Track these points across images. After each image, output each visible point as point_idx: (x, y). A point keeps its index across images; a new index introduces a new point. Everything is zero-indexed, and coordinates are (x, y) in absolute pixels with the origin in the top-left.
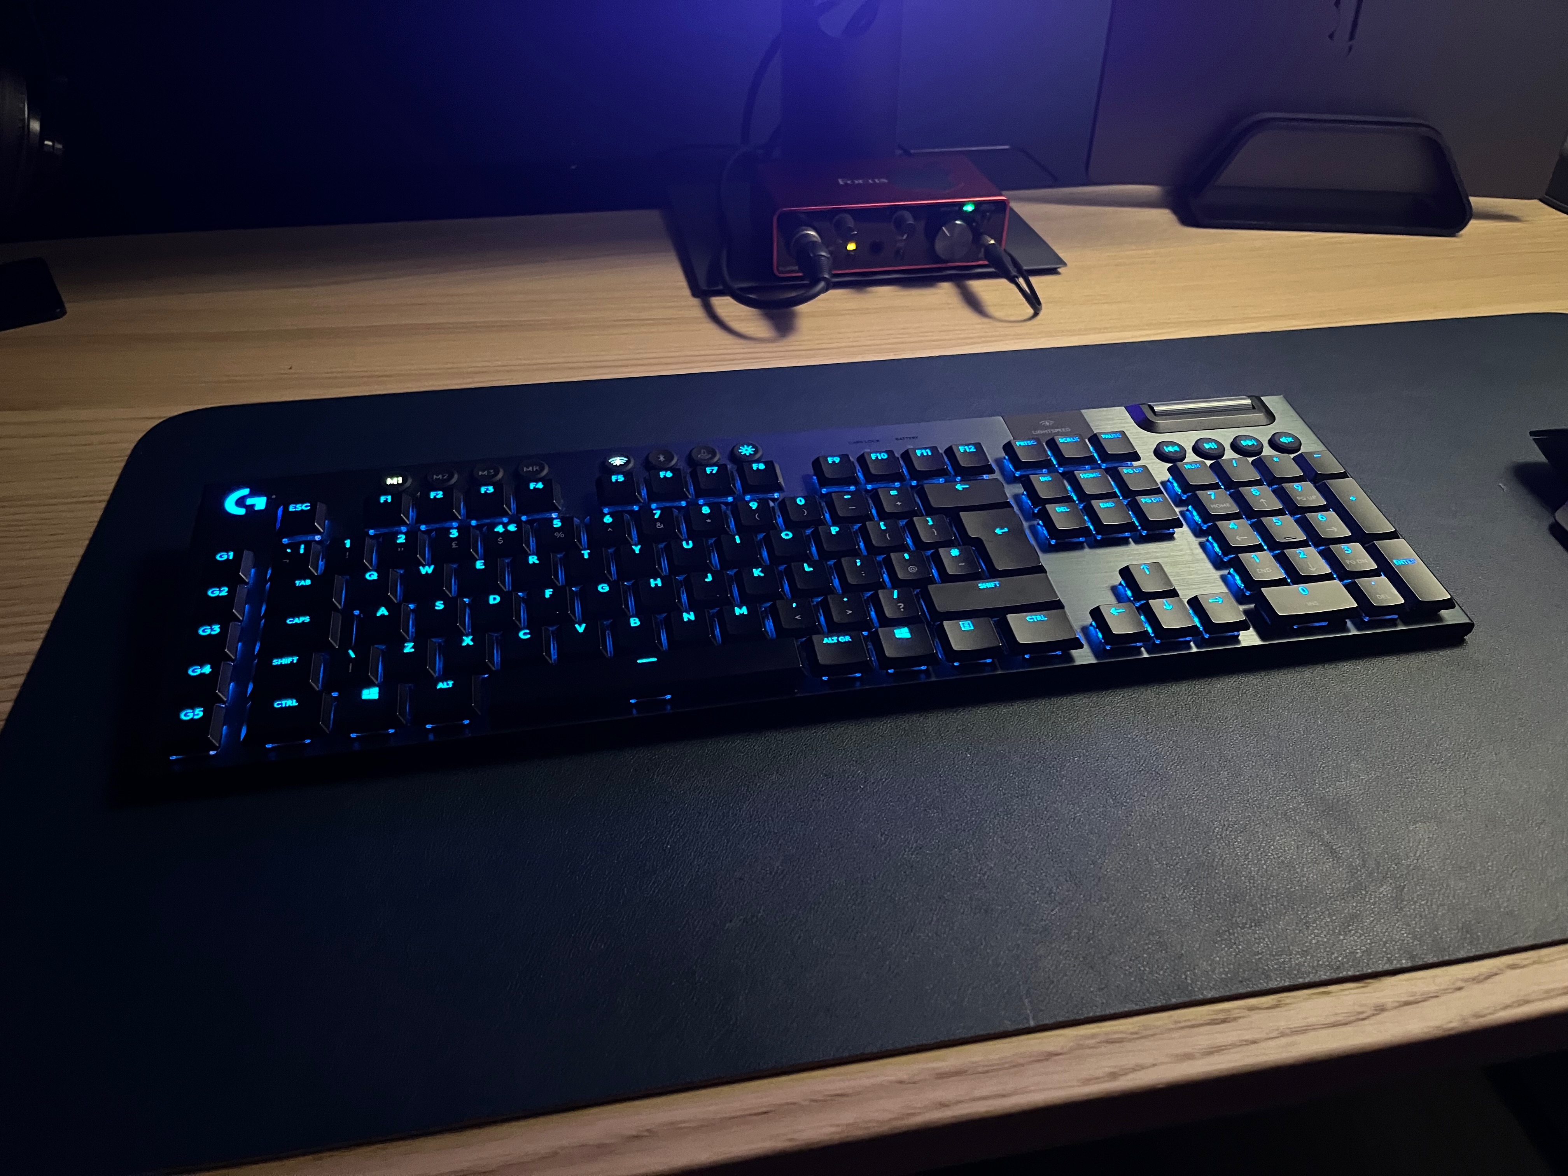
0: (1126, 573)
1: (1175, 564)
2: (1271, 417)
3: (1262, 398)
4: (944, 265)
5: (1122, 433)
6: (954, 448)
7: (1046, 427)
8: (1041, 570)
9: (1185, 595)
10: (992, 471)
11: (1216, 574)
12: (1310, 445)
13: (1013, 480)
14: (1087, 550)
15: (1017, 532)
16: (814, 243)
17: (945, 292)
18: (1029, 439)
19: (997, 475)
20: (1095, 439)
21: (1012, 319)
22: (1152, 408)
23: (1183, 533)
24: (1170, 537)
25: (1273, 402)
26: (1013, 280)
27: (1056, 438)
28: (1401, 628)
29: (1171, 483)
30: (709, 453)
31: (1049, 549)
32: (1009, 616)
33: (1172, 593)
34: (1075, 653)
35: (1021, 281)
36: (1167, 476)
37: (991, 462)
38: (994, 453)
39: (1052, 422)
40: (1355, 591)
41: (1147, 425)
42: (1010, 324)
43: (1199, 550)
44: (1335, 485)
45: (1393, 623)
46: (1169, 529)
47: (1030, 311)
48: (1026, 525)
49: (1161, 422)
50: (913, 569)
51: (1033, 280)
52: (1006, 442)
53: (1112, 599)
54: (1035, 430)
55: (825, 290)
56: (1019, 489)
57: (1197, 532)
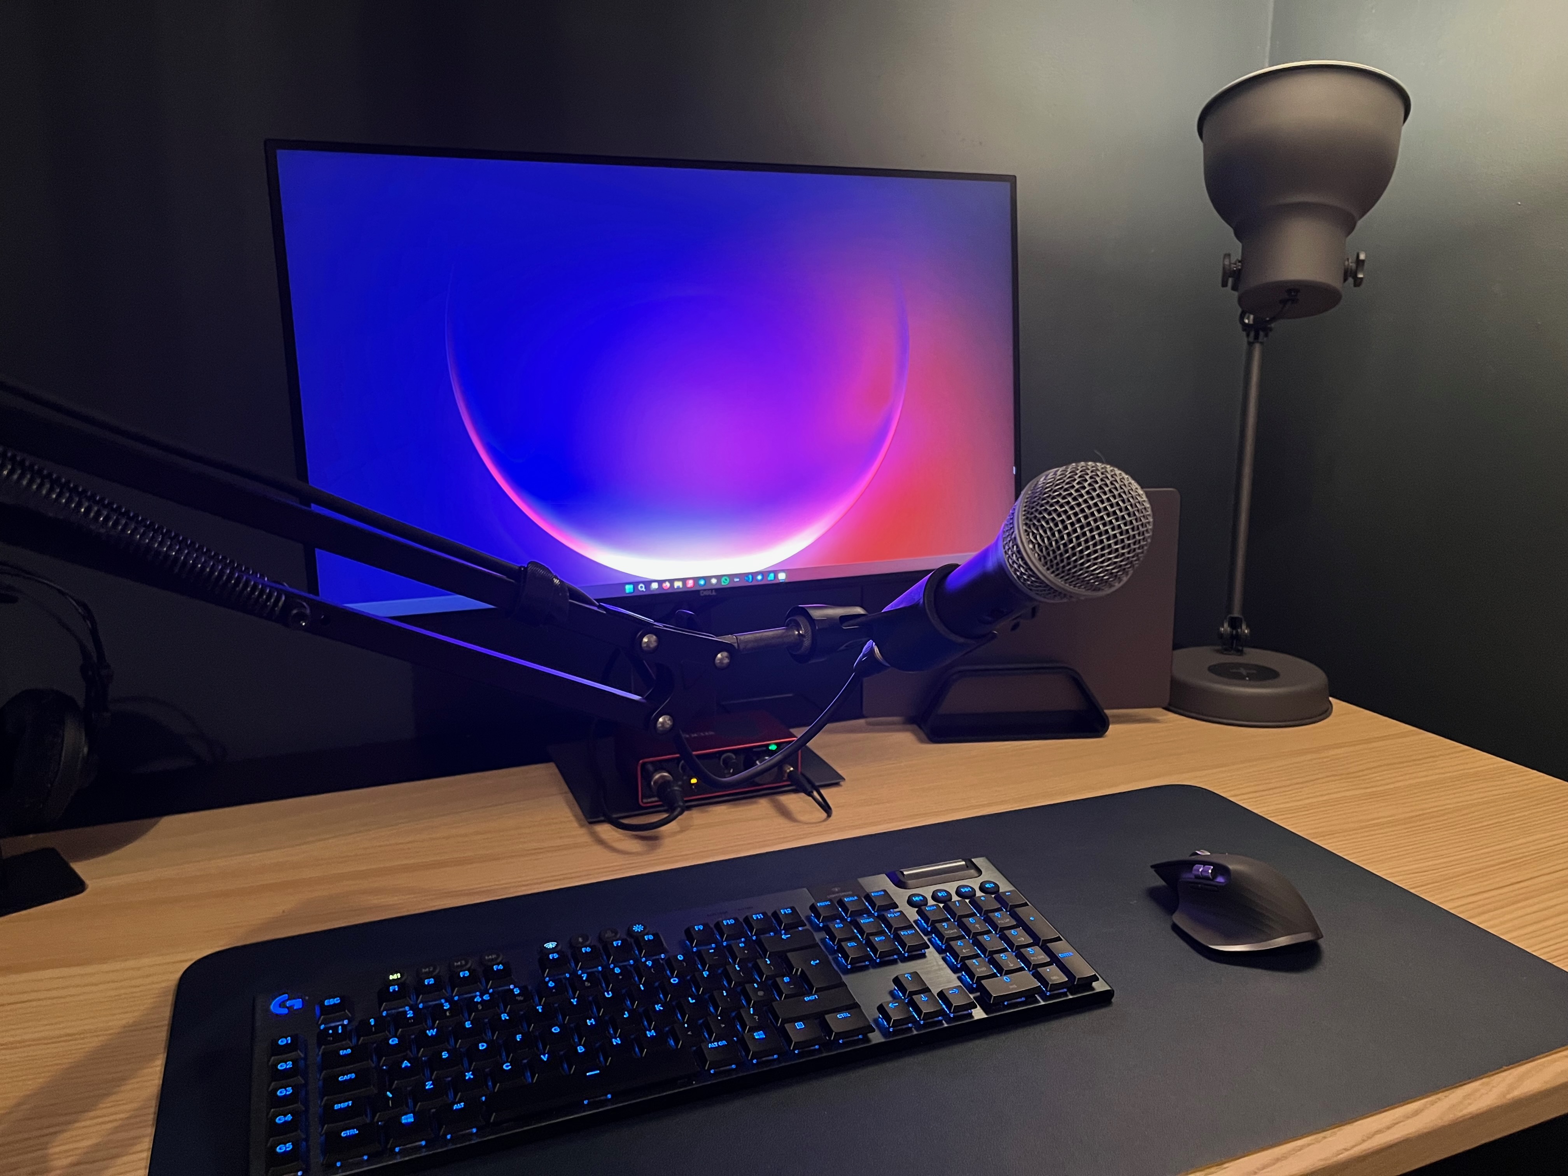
0: (896, 981)
1: (928, 973)
2: (980, 872)
3: (973, 860)
4: (760, 787)
5: (885, 891)
6: (778, 912)
7: (836, 892)
8: (844, 985)
9: (935, 991)
10: (804, 925)
11: (954, 976)
12: (1005, 887)
13: (818, 929)
14: (871, 970)
15: (825, 962)
16: (669, 782)
17: (762, 806)
18: (827, 901)
19: (808, 927)
20: (868, 897)
21: (814, 821)
22: (902, 873)
23: (930, 952)
24: (923, 956)
25: (978, 861)
26: (810, 794)
27: (842, 898)
28: (1071, 997)
29: (920, 921)
30: (612, 932)
31: (847, 972)
32: (827, 1016)
33: (926, 990)
34: (870, 1035)
35: (815, 794)
36: (918, 917)
37: (803, 918)
38: (804, 912)
39: (839, 888)
40: (1038, 976)
41: (900, 884)
42: (814, 825)
43: (942, 962)
44: (1020, 911)
45: (1065, 994)
46: (921, 950)
47: (824, 815)
48: (830, 957)
49: (910, 882)
50: (761, 993)
51: (823, 791)
52: (811, 904)
53: (890, 999)
54: (829, 894)
55: (681, 813)
56: (823, 935)
57: (939, 950)
